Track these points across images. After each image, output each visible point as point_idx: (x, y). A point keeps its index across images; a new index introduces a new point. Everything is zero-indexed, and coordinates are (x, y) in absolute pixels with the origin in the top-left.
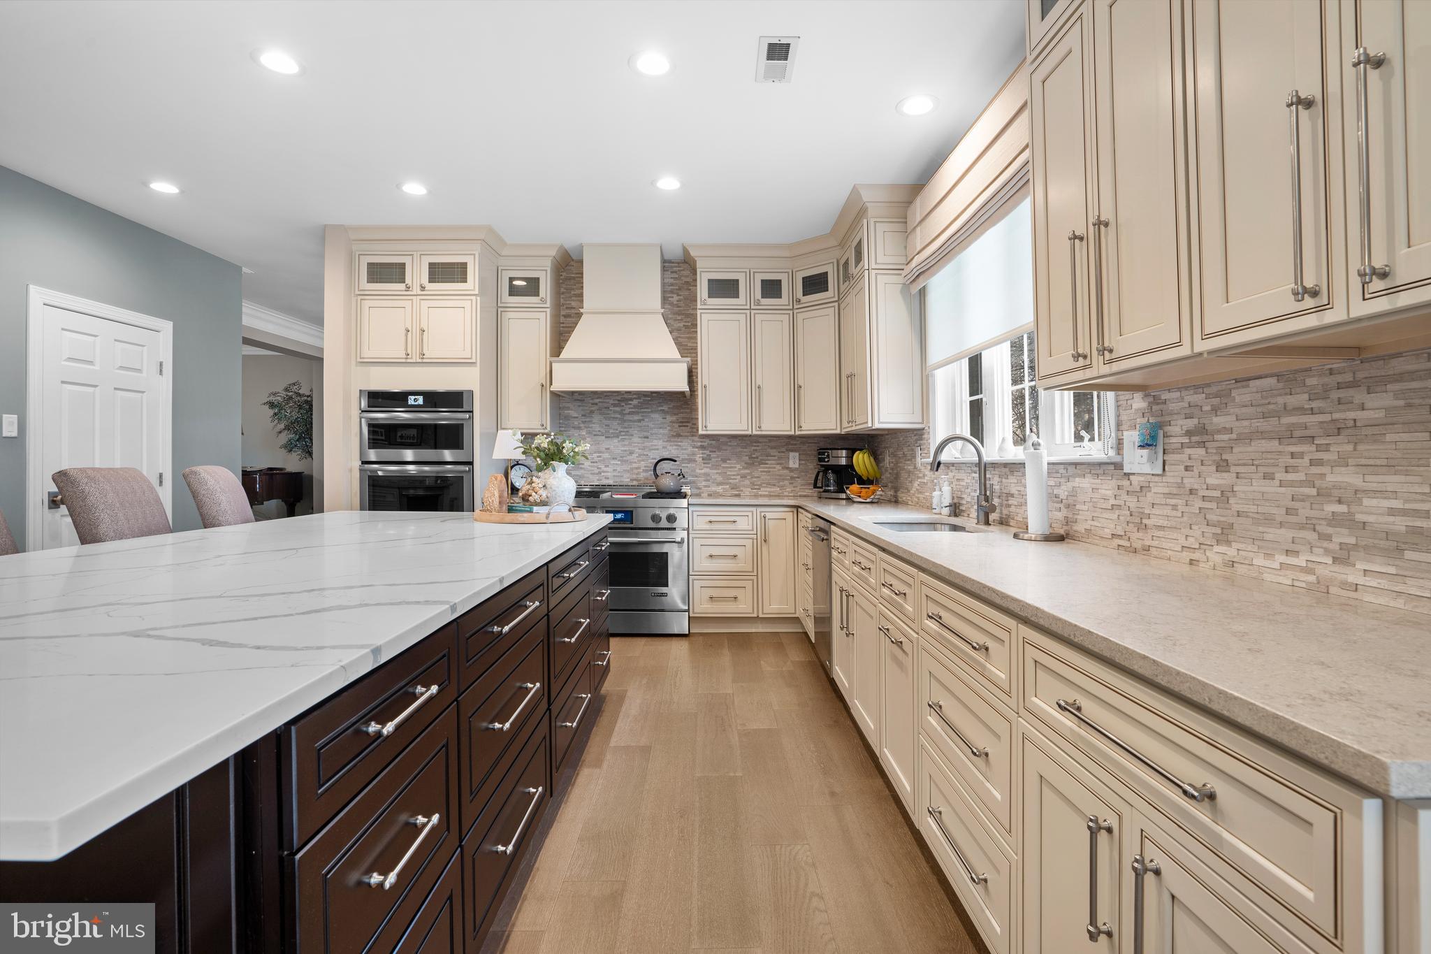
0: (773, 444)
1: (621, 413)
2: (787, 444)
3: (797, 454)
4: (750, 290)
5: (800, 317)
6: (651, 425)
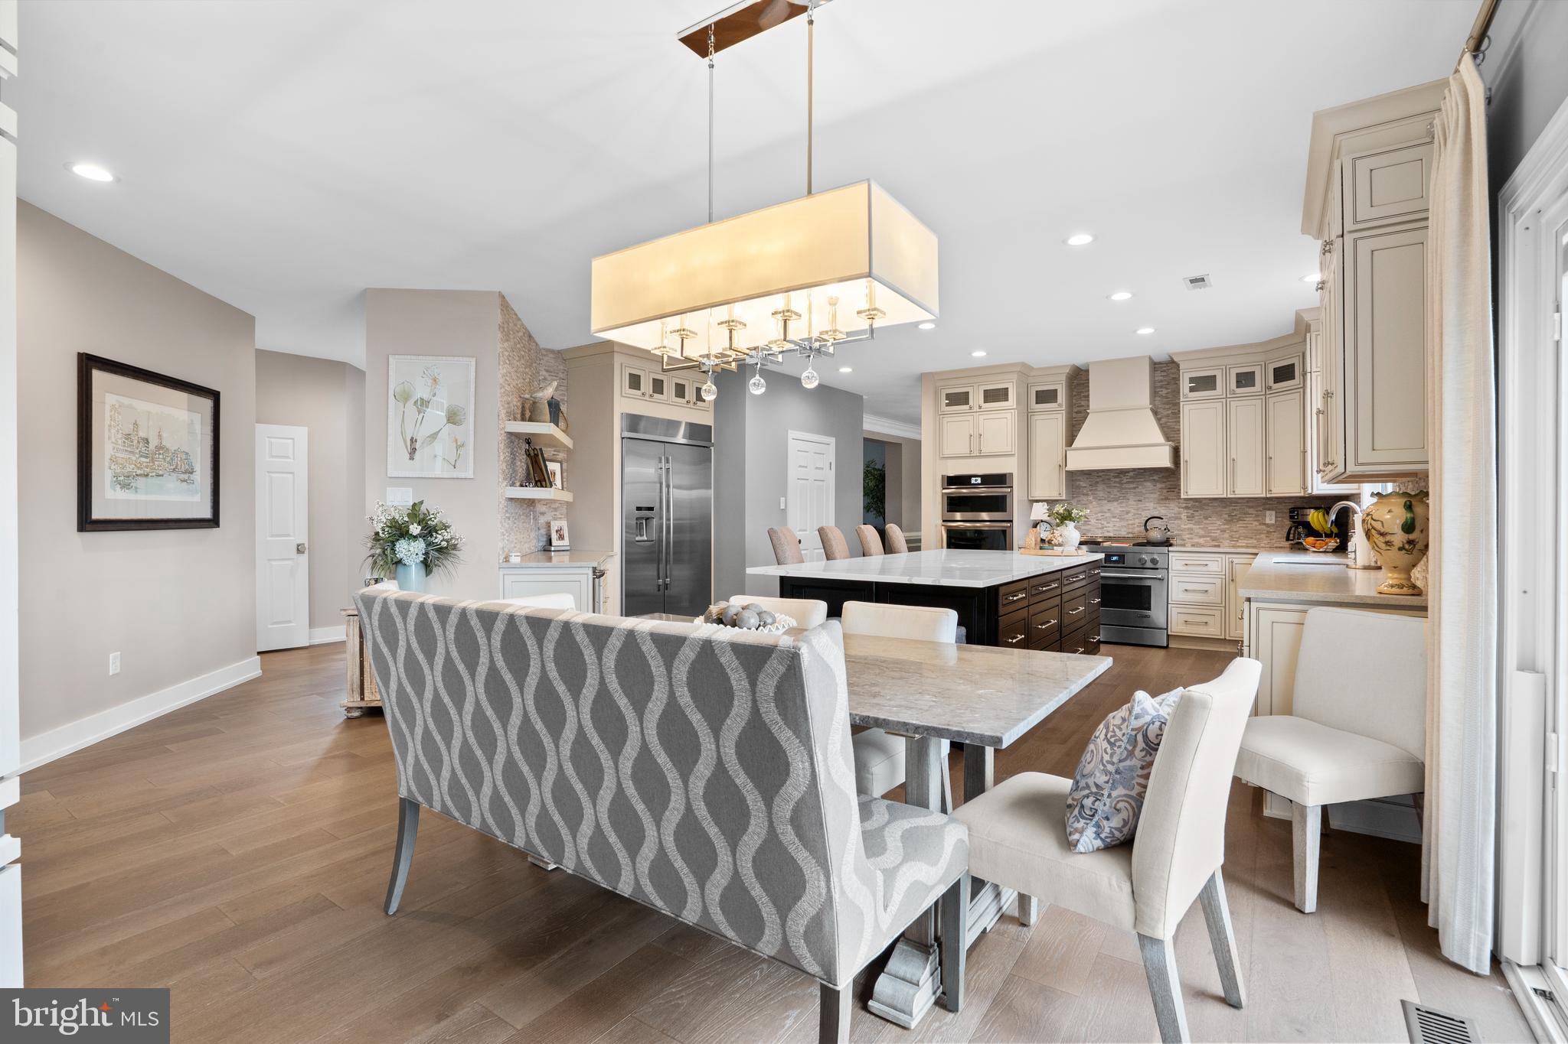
0: (1251, 504)
1: (1120, 483)
2: (1265, 504)
3: (1274, 513)
4: (1226, 382)
5: (1271, 401)
6: (1144, 491)
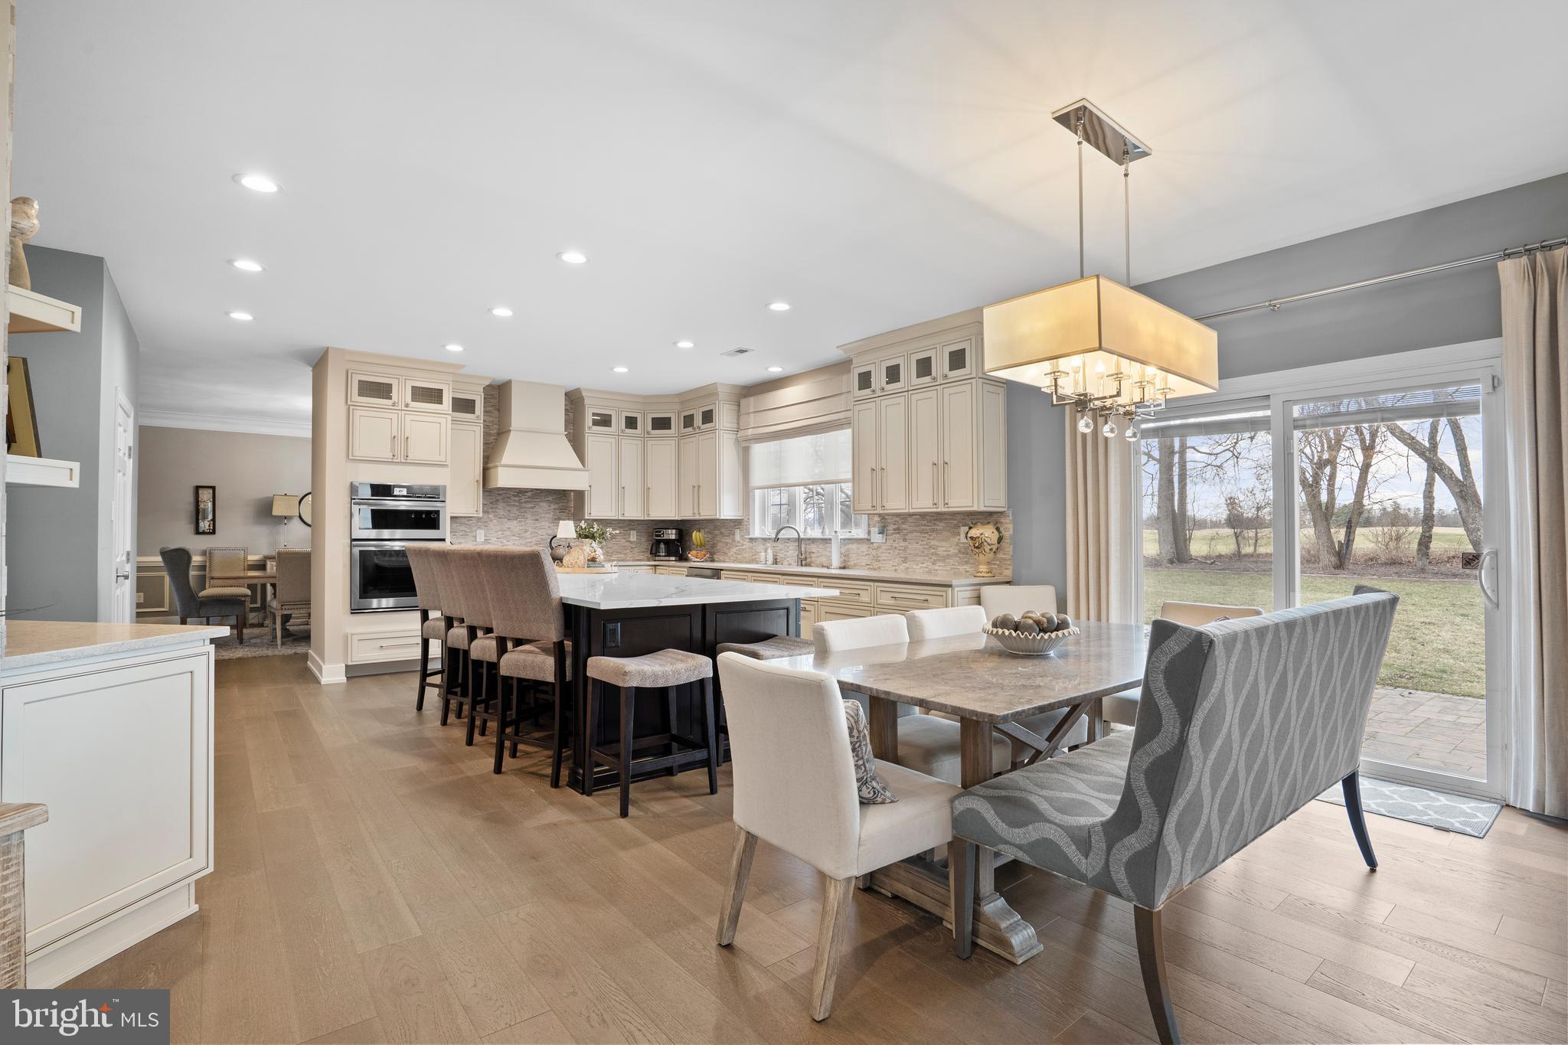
0: (620, 525)
1: (519, 501)
2: (629, 525)
3: (635, 532)
4: (618, 422)
5: (650, 443)
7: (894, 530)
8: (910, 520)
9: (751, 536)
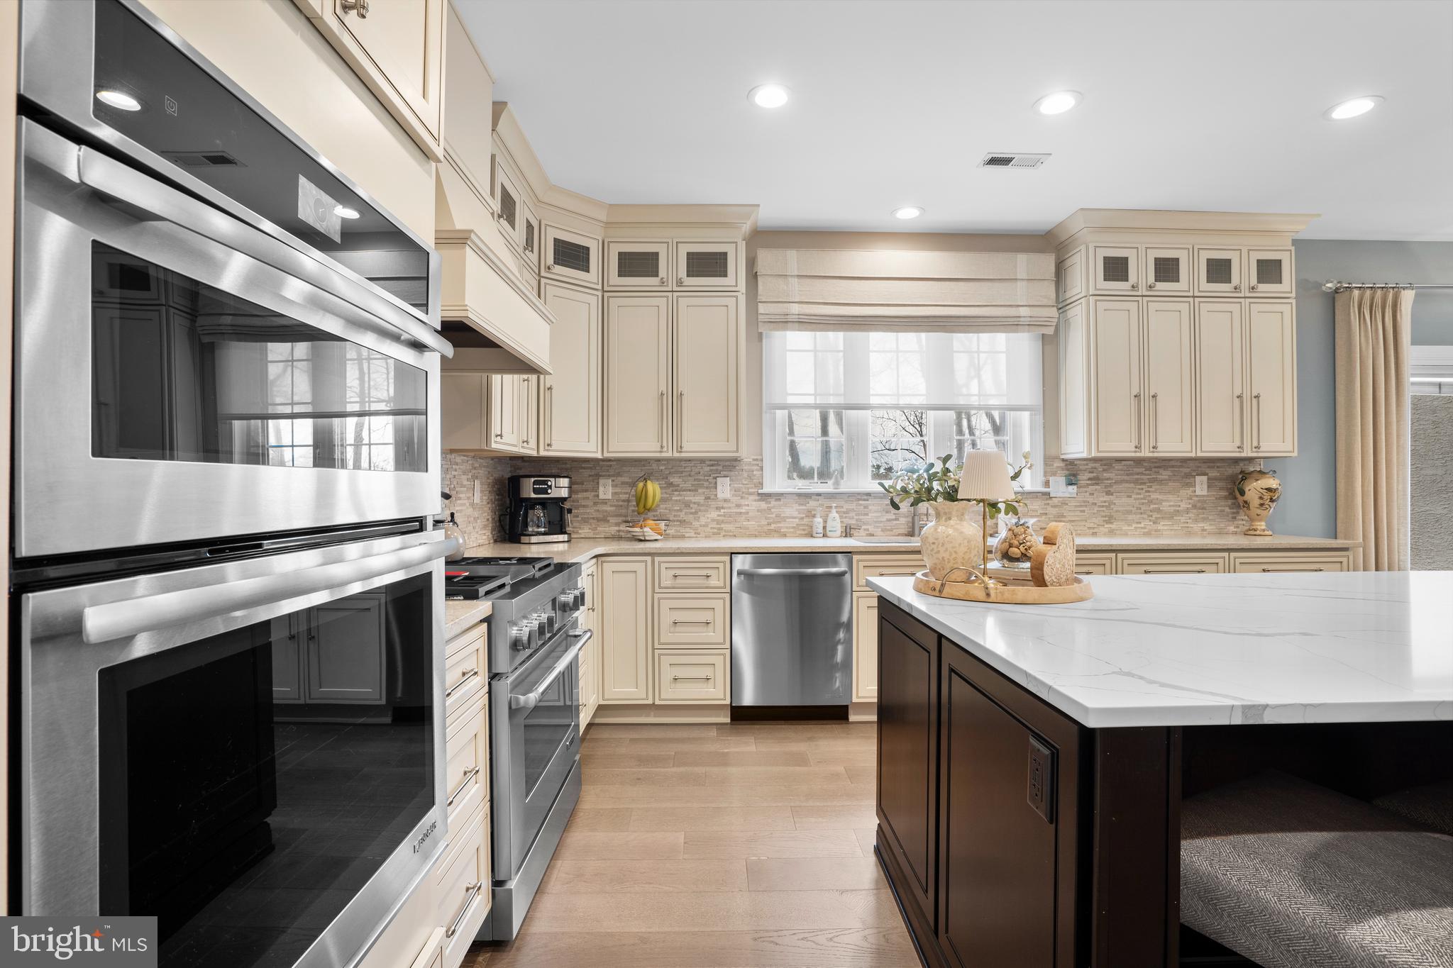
4: (522, 226)
5: (550, 291)
7: (1089, 479)
8: (1117, 466)
9: (766, 490)
